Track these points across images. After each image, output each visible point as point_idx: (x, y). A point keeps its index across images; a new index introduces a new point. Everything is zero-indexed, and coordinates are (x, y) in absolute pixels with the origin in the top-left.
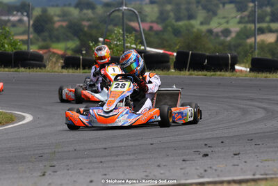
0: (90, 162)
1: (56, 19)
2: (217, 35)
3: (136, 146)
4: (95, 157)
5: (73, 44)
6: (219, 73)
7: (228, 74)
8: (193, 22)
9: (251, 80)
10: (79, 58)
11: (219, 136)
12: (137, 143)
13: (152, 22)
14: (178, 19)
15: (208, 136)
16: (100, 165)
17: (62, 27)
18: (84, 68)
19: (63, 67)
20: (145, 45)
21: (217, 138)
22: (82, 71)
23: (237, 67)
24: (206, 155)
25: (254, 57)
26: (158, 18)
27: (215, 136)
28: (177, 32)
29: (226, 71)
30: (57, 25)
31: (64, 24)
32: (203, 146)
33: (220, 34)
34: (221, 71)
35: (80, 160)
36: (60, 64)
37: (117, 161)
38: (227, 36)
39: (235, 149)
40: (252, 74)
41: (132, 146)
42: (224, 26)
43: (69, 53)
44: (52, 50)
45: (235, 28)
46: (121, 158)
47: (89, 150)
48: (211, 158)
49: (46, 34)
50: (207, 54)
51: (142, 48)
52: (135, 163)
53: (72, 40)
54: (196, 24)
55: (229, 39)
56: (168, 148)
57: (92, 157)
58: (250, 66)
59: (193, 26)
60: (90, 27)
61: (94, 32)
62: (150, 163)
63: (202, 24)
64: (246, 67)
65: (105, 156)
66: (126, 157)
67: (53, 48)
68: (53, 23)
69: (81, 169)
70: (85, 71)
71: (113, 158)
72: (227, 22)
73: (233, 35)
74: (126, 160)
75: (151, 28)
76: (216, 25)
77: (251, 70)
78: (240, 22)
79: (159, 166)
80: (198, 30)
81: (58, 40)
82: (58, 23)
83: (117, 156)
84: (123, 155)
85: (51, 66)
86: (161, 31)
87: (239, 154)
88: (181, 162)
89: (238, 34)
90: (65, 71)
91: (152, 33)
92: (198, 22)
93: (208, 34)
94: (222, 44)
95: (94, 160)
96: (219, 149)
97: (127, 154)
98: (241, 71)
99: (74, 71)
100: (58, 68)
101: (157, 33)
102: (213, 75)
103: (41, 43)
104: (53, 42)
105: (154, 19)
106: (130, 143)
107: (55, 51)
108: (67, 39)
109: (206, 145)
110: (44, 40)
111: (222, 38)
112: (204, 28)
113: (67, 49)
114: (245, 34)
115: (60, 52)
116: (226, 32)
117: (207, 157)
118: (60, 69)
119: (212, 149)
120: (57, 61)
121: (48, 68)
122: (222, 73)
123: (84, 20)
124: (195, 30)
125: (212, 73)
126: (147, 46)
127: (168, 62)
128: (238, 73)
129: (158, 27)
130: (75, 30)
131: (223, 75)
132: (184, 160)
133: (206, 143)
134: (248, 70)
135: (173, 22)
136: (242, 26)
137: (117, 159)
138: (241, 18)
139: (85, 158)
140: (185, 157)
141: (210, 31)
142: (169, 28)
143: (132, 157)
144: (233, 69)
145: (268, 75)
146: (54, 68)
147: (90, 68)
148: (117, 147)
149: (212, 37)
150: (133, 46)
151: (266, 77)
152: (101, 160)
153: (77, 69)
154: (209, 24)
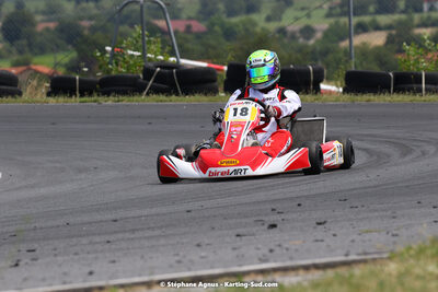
0: (90, 243)
1: (39, 18)
2: (293, 37)
3: (164, 214)
4: (99, 234)
5: (66, 57)
7: (309, 98)
8: (255, 17)
9: (345, 106)
10: (75, 79)
11: (294, 195)
12: (164, 210)
13: (190, 19)
14: (231, 13)
15: (277, 197)
16: (107, 246)
17: (47, 29)
18: (82, 95)
19: (49, 94)
20: (178, 55)
21: (291, 199)
22: (78, 99)
23: (323, 86)
24: (273, 226)
25: (349, 69)
26: (200, 12)
27: (288, 195)
29: (307, 92)
30: (40, 27)
31: (52, 25)
32: (269, 211)
33: (298, 35)
35: (74, 240)
36: (44, 90)
37: (133, 239)
38: (308, 38)
39: (319, 215)
40: (347, 97)
41: (157, 215)
42: (304, 22)
43: (61, 72)
44: (34, 67)
45: (322, 25)
46: (137, 235)
47: (90, 223)
48: (281, 231)
49: (23, 42)
51: (172, 59)
52: (162, 241)
53: (64, 50)
54: (260, 21)
55: (312, 42)
56: (215, 216)
57: (94, 234)
58: (344, 85)
59: (254, 24)
60: (93, 29)
61: (99, 36)
62: (185, 241)
63: (268, 19)
64: (337, 87)
65: (116, 232)
66: (149, 233)
67: (35, 64)
68: (34, 24)
69: (76, 254)
70: (83, 99)
71: (127, 235)
72: (308, 16)
73: (319, 35)
74: (147, 238)
75: (188, 28)
77: (344, 90)
78: (328, 16)
79: (198, 245)
80: (263, 29)
81: (42, 51)
82: (43, 24)
83: (133, 231)
84: (142, 229)
85: (31, 93)
86: (204, 33)
87: (325, 222)
88: (234, 237)
89: (326, 34)
90: (52, 101)
92: (263, 17)
93: (277, 35)
94: (301, 50)
95: (97, 239)
96: (294, 216)
97: (149, 228)
98: (330, 92)
99: (66, 99)
100: (41, 95)
101: (199, 36)
103: (16, 57)
104: (36, 54)
105: (193, 14)
106: (154, 211)
108: (57, 49)
109: (273, 210)
110: (21, 52)
111: (301, 40)
112: (273, 26)
113: (56, 64)
114: (336, 35)
115: (46, 70)
116: (308, 31)
117: (274, 229)
118: (44, 96)
119: (283, 216)
120: (39, 85)
121: (26, 96)
123: (82, 18)
124: (258, 29)
126: (182, 57)
127: (214, 81)
128: (325, 96)
129: (199, 27)
130: (69, 34)
132: (238, 235)
133: (273, 206)
134: (341, 90)
135: (224, 18)
136: (332, 20)
137: (132, 236)
138: (331, 8)
139: (81, 236)
140: (240, 231)
141: (282, 31)
142: (217, 28)
143: (157, 232)
144: (317, 90)
145: (372, 97)
146: (35, 96)
147: (90, 94)
148: (134, 217)
149: (286, 41)
150: (161, 58)
151: (368, 101)
152: (107, 238)
153: (71, 96)
154: (281, 19)
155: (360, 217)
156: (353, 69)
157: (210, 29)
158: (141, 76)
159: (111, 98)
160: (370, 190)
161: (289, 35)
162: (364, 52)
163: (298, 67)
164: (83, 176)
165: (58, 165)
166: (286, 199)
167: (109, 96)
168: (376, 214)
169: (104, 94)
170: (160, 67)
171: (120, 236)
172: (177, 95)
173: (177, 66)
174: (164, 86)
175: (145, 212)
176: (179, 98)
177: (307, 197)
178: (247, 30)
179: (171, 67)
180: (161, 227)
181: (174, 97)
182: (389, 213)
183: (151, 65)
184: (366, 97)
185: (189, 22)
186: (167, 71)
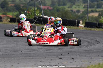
0: (14, 59)
2: (75, 12)
3: (34, 53)
4: (17, 57)
6: (72, 27)
7: (75, 28)
9: (84, 30)
11: (68, 51)
12: (34, 52)
14: (59, 5)
15: (63, 51)
16: (18, 60)
19: (9, 22)
20: (43, 15)
21: (67, 52)
23: (79, 25)
24: (61, 58)
28: (58, 10)
29: (75, 26)
31: (13, 5)
33: (76, 12)
34: (72, 26)
35: (10, 58)
37: (25, 59)
38: (78, 13)
39: (72, 56)
40: (85, 28)
42: (77, 9)
43: (14, 17)
44: (7, 15)
45: (82, 10)
48: (62, 59)
51: (42, 15)
52: (32, 60)
53: (16, 12)
54: (66, 8)
55: (79, 14)
56: (47, 55)
57: (15, 57)
59: (65, 9)
60: (23, 7)
61: (25, 8)
62: (38, 60)
63: (69, 7)
64: (83, 25)
65: (21, 57)
69: (10, 61)
71: (24, 58)
72: (79, 8)
73: (81, 12)
74: (28, 59)
75: (48, 8)
76: (74, 9)
78: (84, 8)
79: (41, 61)
80: (67, 10)
81: (10, 11)
83: (25, 57)
84: (28, 57)
86: (52, 10)
87: (74, 58)
89: (83, 12)
90: (10, 23)
91: (48, 10)
92: (67, 7)
93: (70, 12)
95: (16, 58)
96: (67, 56)
97: (30, 56)
98: (81, 27)
100: (7, 22)
101: (50, 10)
102: (69, 28)
104: (8, 12)
106: (32, 52)
108: (14, 11)
109: (62, 54)
111: (77, 14)
113: (13, 15)
116: (78, 11)
117: (61, 59)
119: (64, 56)
120: (7, 19)
122: (73, 27)
123: (21, 4)
124: (66, 10)
125: (69, 27)
128: (79, 28)
129: (51, 8)
130: (17, 7)
132: (51, 60)
133: (62, 53)
134: (84, 26)
136: (85, 9)
139: (12, 57)
140: (52, 59)
141: (72, 11)
142: (55, 9)
145: (91, 29)
148: (26, 54)
149: (73, 13)
150: (38, 15)
151: (90, 29)
153: (15, 23)
154: (71, 8)
155: (83, 58)
156: (87, 21)
157: (54, 8)
158: (33, 19)
160: (87, 51)
162: (92, 18)
163: (74, 20)
164: (15, 43)
165: (9, 40)
166: (65, 52)
168: (87, 57)
170: (39, 17)
171: (22, 58)
172: (42, 24)
173: (42, 17)
174: (39, 22)
175: (29, 53)
176: (43, 25)
177: (71, 52)
178: (63, 10)
179: (41, 17)
181: (41, 25)
182: (90, 57)
183: (36, 16)
184: (90, 28)
185: (48, 7)
186: (40, 18)
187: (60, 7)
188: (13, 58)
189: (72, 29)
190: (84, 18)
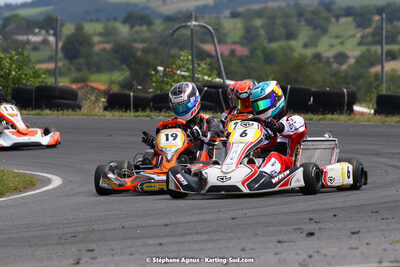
0: (145, 245)
1: (96, 39)
2: (328, 62)
3: (212, 221)
4: (152, 237)
5: (119, 76)
6: (329, 116)
7: (343, 118)
8: (293, 43)
9: (376, 126)
10: (129, 95)
11: (330, 206)
12: (212, 217)
13: (234, 43)
14: (272, 39)
15: (314, 207)
16: (160, 248)
17: (104, 50)
18: (136, 110)
19: (105, 109)
20: (224, 76)
21: (327, 210)
22: (132, 114)
23: (357, 108)
24: (311, 234)
25: (381, 93)
26: (243, 37)
27: (325, 206)
28: (269, 58)
29: (341, 113)
30: (97, 48)
31: (108, 46)
32: (307, 220)
33: (332, 60)
34: (332, 114)
35: (130, 242)
36: (101, 105)
37: (183, 242)
38: (341, 63)
39: (353, 225)
40: (378, 117)
41: (205, 221)
42: (338, 49)
43: (115, 89)
44: (89, 83)
45: (354, 52)
46: (189, 238)
47: (143, 227)
48: (319, 238)
49: (82, 61)
50: (314, 89)
51: (218, 80)
52: (209, 245)
53: (120, 70)
54: (297, 47)
55: (344, 67)
56: (257, 224)
57: (147, 237)
58: (375, 106)
59: (292, 50)
60: (145, 51)
61: (151, 58)
62: (230, 245)
63: (306, 46)
64: (369, 109)
65: (167, 236)
66: (196, 238)
67: (92, 82)
68: (91, 45)
69: (131, 254)
70: (137, 114)
71: (177, 239)
72: (342, 43)
73: (352, 61)
74: (195, 242)
75: (232, 53)
76: (326, 47)
77: (375, 113)
78: (360, 44)
79: (243, 250)
80: (300, 55)
81: (99, 70)
82: (100, 45)
83: (183, 235)
84: (191, 234)
85: (89, 107)
86: (247, 57)
87: (359, 232)
88: (275, 243)
89: (358, 61)
90: (109, 115)
91: (235, 60)
92: (301, 44)
93: (313, 61)
94: (335, 74)
95: (150, 242)
96: (331, 225)
97: (197, 233)
98: (362, 114)
99: (121, 113)
100: (99, 110)
101: (241, 60)
102: (322, 119)
103: (75, 75)
104: (92, 72)
105: (237, 39)
106: (202, 217)
107: (95, 85)
108: (111, 68)
109: (311, 219)
110: (79, 70)
111: (335, 66)
112: (309, 52)
113: (112, 82)
114: (367, 60)
115: (103, 87)
116: (341, 57)
117: (312, 237)
118: (102, 110)
119: (320, 225)
120: (97, 100)
121: (85, 110)
122: (335, 116)
123: (136, 41)
124: (296, 55)
125: (321, 116)
126: (227, 78)
128: (358, 117)
129: (243, 51)
130: (122, 55)
131: (336, 120)
132: (279, 242)
133: (311, 216)
134: (372, 111)
135: (265, 43)
136: (364, 48)
137: (183, 239)
138: (362, 37)
139: (137, 238)
140: (281, 238)
141: (318, 56)
142: (259, 52)
143: (205, 237)
144: (351, 111)
146: (93, 110)
147: (144, 109)
148: (184, 223)
149: (321, 65)
150: (206, 78)
151: (398, 122)
152: (160, 241)
153: (126, 111)
154: (316, 46)
155: (391, 228)
156: (385, 93)
157: (253, 52)
159: (163, 113)
161: (324, 60)
163: (335, 90)
166: (322, 210)
167: (160, 111)
169: (155, 110)
170: (209, 87)
171: (171, 239)
173: (223, 86)
174: (211, 104)
175: (193, 218)
177: (341, 209)
178: (285, 55)
179: (217, 87)
180: (208, 233)
184: (396, 118)
185: (233, 47)
186: (213, 90)
187: (274, 46)
188: (139, 242)
189: (333, 122)
190: (361, 81)
